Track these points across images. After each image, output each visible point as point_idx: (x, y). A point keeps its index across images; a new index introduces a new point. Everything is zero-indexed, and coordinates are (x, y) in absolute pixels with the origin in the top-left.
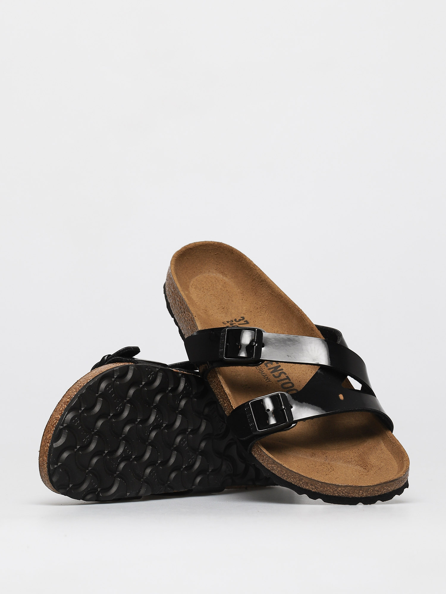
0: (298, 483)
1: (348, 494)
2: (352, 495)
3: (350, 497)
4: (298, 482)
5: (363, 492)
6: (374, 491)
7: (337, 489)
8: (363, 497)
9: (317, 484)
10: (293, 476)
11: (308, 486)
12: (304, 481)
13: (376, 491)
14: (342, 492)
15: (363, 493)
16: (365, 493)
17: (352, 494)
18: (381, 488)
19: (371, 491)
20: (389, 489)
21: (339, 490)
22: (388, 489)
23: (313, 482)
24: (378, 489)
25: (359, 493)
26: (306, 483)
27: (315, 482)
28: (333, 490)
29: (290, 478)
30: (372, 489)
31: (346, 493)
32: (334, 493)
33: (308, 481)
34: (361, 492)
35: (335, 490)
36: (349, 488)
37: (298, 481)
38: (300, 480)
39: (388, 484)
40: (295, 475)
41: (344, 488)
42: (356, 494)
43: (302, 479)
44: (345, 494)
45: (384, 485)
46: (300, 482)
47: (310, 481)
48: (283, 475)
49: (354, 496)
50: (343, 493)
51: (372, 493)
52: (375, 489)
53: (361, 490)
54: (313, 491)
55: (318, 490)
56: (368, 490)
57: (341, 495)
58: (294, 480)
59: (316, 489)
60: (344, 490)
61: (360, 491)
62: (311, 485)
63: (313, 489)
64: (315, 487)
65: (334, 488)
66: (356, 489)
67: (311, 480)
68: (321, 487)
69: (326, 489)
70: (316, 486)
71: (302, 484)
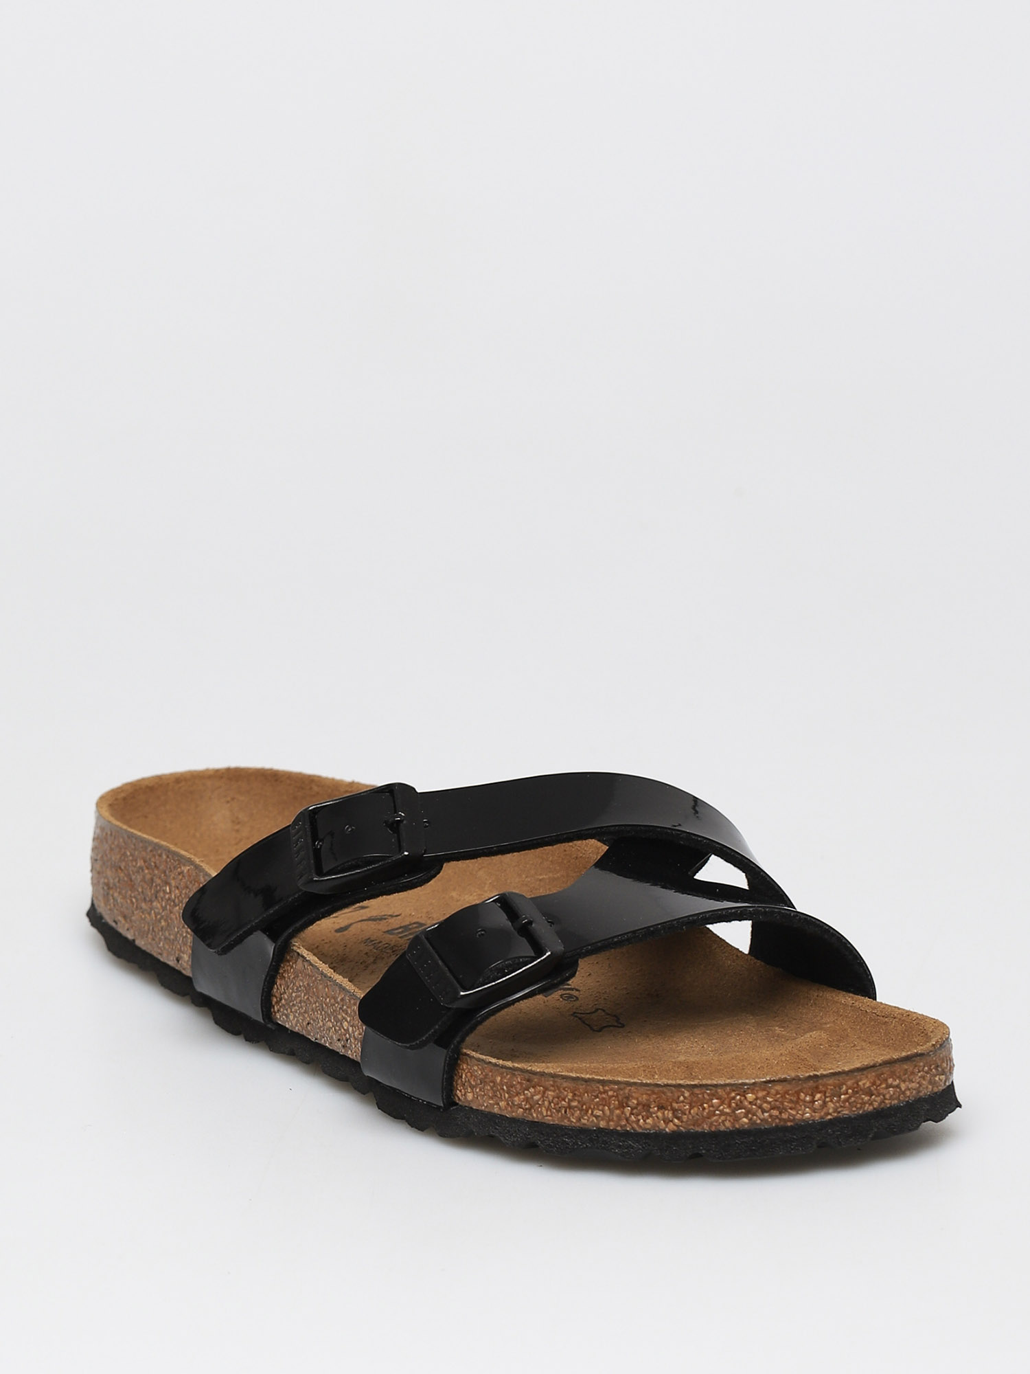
0: (619, 1118)
1: (780, 1113)
2: (793, 1112)
3: (789, 1124)
4: (618, 1112)
5: (826, 1097)
6: (857, 1092)
7: (743, 1098)
8: (829, 1117)
9: (679, 1097)
10: (597, 1097)
11: (649, 1115)
12: (635, 1102)
13: (866, 1094)
14: (760, 1107)
15: (825, 1103)
16: (831, 1101)
17: (791, 1109)
18: (878, 1082)
19: (850, 1091)
20: (903, 1086)
21: (750, 1103)
22: (898, 1086)
23: (664, 1093)
24: (868, 1085)
25: (813, 1101)
26: (644, 1106)
27: (669, 1094)
28: (729, 1106)
29: (590, 1112)
30: (849, 1083)
31: (773, 1108)
32: (737, 1119)
33: (649, 1095)
34: (818, 1096)
35: (737, 1105)
36: (779, 1087)
37: (617, 1109)
38: (622, 1106)
39: (898, 1068)
40: (605, 1092)
41: (764, 1090)
42: (806, 1107)
43: (628, 1098)
44: (771, 1116)
45: (886, 1069)
46: (623, 1113)
47: (653, 1093)
48: (565, 1112)
49: (798, 1116)
50: (763, 1111)
51: (853, 1099)
52: (860, 1083)
53: (816, 1090)
54: (670, 1128)
55: (685, 1118)
56: (840, 1089)
57: (759, 1121)
58: (603, 1111)
59: (678, 1118)
60: (764, 1099)
61: (814, 1097)
62: (661, 1108)
63: (666, 1121)
64: (674, 1111)
65: (734, 1098)
66: (801, 1091)
67: (656, 1090)
68: (691, 1107)
69: (709, 1107)
70: (675, 1105)
71: (632, 1114)
